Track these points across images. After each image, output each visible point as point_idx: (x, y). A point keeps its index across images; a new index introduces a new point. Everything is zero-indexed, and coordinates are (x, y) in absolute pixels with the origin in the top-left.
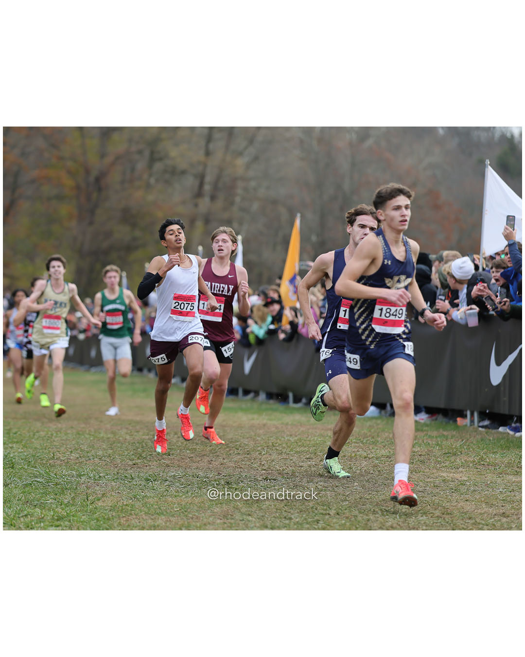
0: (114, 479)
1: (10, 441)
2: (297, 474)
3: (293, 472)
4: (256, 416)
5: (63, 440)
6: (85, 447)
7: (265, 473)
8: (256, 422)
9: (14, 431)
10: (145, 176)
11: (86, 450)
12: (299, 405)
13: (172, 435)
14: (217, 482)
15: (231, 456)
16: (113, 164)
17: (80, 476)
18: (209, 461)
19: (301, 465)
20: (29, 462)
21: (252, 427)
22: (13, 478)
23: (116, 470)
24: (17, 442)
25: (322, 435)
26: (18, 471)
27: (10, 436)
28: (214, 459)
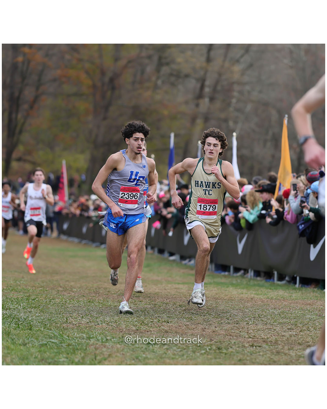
0: (119, 343)
1: (29, 306)
2: (279, 342)
3: (276, 341)
4: (245, 291)
5: (75, 307)
6: (95, 314)
7: (251, 341)
8: (245, 296)
9: (33, 297)
10: (154, 79)
11: (95, 316)
12: (284, 282)
13: (171, 305)
14: (210, 347)
15: (222, 325)
16: (125, 67)
17: (89, 338)
18: (202, 329)
19: (283, 334)
20: (45, 325)
21: (241, 299)
22: (31, 338)
23: (121, 334)
24: (35, 308)
25: (302, 309)
26: (35, 333)
27: (29, 302)
28: (207, 327)
